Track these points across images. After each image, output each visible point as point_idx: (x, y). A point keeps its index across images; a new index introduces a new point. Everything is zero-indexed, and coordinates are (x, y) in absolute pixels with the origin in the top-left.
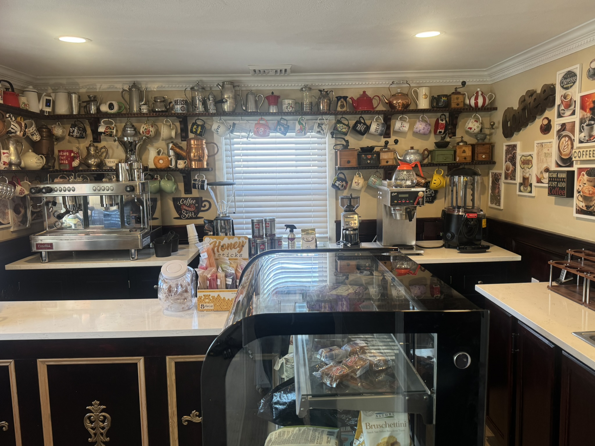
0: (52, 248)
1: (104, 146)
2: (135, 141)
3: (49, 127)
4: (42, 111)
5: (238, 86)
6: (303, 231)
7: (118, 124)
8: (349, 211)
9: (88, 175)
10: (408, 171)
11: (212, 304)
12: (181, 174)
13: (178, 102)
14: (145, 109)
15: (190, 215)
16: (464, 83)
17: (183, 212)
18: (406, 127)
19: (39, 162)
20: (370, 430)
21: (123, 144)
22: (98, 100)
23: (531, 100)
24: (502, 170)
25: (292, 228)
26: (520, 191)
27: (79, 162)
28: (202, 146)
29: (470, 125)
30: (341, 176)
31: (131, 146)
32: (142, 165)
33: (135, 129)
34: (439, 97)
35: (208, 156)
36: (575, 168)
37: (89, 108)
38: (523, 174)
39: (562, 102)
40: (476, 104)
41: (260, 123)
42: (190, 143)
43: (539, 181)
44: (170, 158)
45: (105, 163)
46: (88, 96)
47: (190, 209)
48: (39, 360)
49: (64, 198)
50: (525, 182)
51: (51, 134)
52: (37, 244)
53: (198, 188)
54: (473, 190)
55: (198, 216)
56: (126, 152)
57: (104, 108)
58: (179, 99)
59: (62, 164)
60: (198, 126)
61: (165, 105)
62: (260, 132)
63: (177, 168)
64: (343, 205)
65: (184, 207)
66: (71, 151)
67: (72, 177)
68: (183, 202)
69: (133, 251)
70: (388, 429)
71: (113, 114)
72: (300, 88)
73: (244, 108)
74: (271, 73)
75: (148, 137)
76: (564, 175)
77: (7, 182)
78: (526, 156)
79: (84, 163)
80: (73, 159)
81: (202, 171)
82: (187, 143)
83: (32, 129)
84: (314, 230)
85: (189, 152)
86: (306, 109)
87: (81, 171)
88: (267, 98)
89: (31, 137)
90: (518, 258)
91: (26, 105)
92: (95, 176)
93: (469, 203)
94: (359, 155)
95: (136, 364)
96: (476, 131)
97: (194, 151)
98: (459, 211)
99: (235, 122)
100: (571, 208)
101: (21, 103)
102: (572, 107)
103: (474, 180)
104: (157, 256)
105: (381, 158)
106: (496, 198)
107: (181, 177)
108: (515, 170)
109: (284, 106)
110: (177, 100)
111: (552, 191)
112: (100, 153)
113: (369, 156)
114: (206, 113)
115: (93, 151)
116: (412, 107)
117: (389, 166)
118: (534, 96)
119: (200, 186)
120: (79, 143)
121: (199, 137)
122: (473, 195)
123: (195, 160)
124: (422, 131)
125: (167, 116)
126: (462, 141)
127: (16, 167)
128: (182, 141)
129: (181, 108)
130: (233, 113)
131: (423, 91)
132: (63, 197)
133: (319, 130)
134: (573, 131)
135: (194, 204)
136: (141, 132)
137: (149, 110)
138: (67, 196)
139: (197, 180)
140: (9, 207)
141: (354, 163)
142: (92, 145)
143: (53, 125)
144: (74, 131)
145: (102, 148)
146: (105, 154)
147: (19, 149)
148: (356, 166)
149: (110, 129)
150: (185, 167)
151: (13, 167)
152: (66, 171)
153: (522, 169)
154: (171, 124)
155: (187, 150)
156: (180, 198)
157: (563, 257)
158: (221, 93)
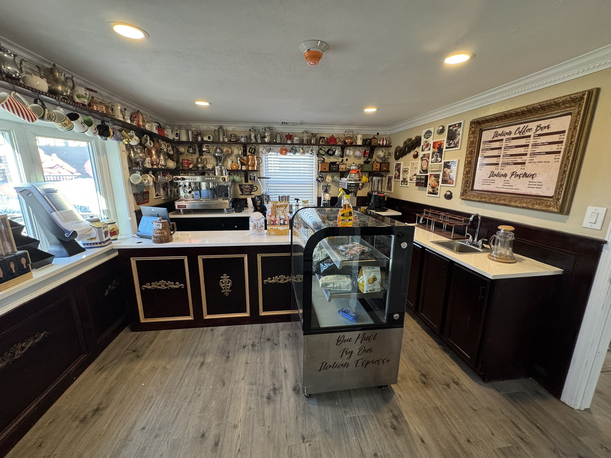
0: (186, 207)
2: (221, 156)
3: (177, 147)
4: (174, 139)
5: (272, 130)
6: (303, 201)
7: (212, 147)
8: (325, 192)
9: (198, 172)
10: (355, 174)
11: (274, 232)
13: (243, 137)
14: (226, 140)
15: (247, 193)
16: (378, 134)
17: (244, 192)
18: (352, 153)
19: (173, 165)
20: (366, 273)
21: (215, 157)
22: (202, 135)
23: (410, 143)
24: (393, 174)
25: (298, 200)
26: (402, 184)
27: (193, 165)
28: (254, 159)
29: (380, 154)
30: (321, 175)
31: (219, 158)
32: (226, 168)
33: (221, 150)
34: (367, 139)
35: (257, 164)
36: (428, 174)
37: (198, 139)
39: (424, 144)
40: (383, 143)
41: (283, 148)
42: (249, 157)
43: (411, 180)
44: (238, 165)
45: (206, 167)
46: (197, 132)
47: (247, 190)
48: (199, 256)
50: (405, 181)
51: (178, 151)
52: (178, 206)
53: (252, 180)
54: (382, 183)
55: (251, 194)
56: (217, 161)
57: (206, 139)
58: (243, 135)
59: (184, 166)
60: (252, 149)
61: (236, 138)
62: (283, 153)
63: (242, 170)
64: (323, 189)
65: (245, 189)
66: (188, 160)
68: (244, 186)
69: (225, 210)
70: (373, 273)
71: (210, 142)
72: (302, 132)
73: (275, 141)
74: (290, 124)
75: (227, 154)
76: (424, 177)
77: (162, 175)
78: (405, 169)
79: (196, 166)
80: (190, 164)
81: (254, 171)
82: (247, 157)
83: (170, 148)
84: (308, 201)
85: (248, 161)
86: (305, 142)
87: (194, 170)
88: (286, 136)
89: (169, 152)
90: (400, 214)
91: (167, 136)
92: (201, 172)
93: (380, 190)
94: (330, 166)
95: (243, 258)
96: (382, 157)
97: (250, 161)
98: (375, 193)
99: (271, 147)
100: (425, 192)
101: (165, 134)
102: (429, 147)
103: (382, 179)
104: (236, 212)
105: (339, 168)
106: (389, 188)
107: (243, 174)
108: (400, 175)
109: (294, 141)
111: (417, 184)
112: (203, 161)
113: (334, 166)
114: (256, 143)
115: (200, 160)
116: (354, 144)
117: (343, 171)
118: (411, 141)
120: (192, 156)
122: (382, 186)
123: (251, 166)
124: (358, 156)
125: (237, 144)
126: (376, 161)
127: (165, 167)
128: (244, 156)
129: (244, 139)
130: (269, 143)
131: (359, 137)
132: (190, 183)
133: (311, 153)
134: (428, 158)
135: (250, 188)
136: (224, 151)
137: (228, 141)
138: (192, 182)
139: (251, 176)
140: (161, 187)
141: (327, 169)
142: (199, 157)
143: (179, 146)
144: (190, 150)
145: (204, 159)
146: (205, 162)
147: (165, 158)
148: (328, 171)
149: (209, 149)
150: (246, 169)
151: (163, 167)
152: (187, 170)
153: (403, 174)
154: (239, 148)
156: (242, 185)
157: (421, 213)
158: (264, 133)
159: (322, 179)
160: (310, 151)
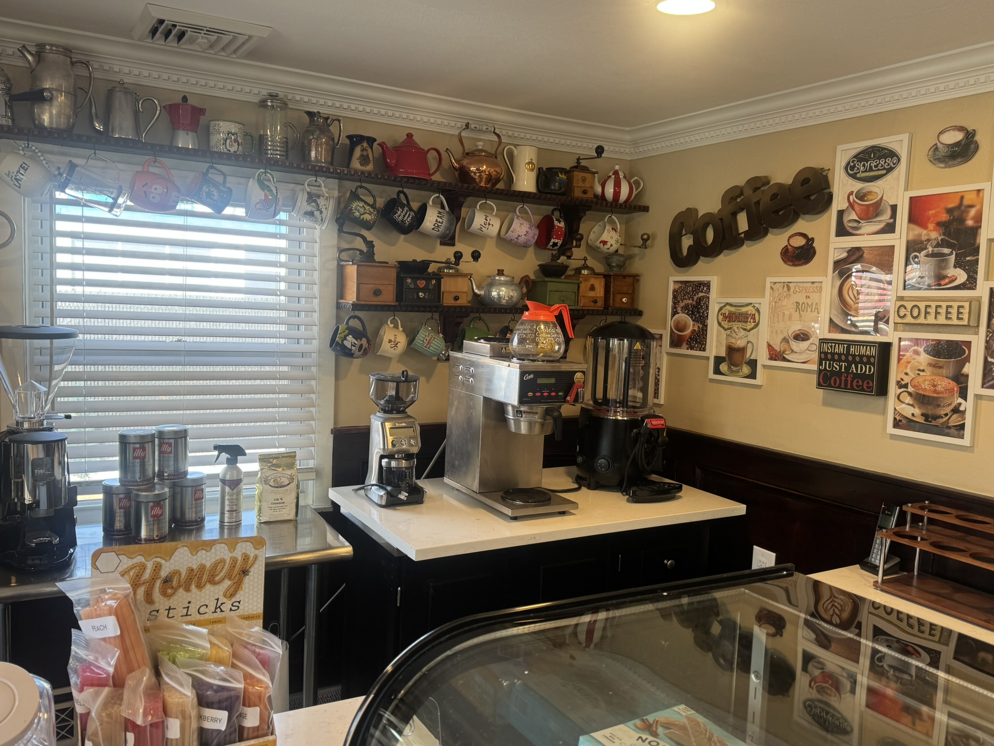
8: (392, 411)
16: (600, 150)
18: (494, 226)
23: (760, 196)
24: (664, 328)
25: (234, 452)
34: (552, 171)
38: (727, 339)
39: (851, 206)
40: (617, 194)
41: (150, 171)
43: (775, 355)
50: (736, 358)
54: (645, 368)
62: (151, 196)
73: (98, 126)
76: (873, 351)
78: (736, 306)
86: (273, 152)
88: (170, 108)
90: (739, 509)
94: (400, 281)
96: (611, 250)
102: (886, 217)
105: (442, 290)
108: (703, 330)
109: (216, 138)
111: (827, 380)
113: (422, 283)
116: (503, 185)
117: (461, 307)
118: (770, 189)
122: (645, 379)
124: (522, 239)
126: (585, 267)
130: (65, 137)
131: (526, 157)
133: (309, 208)
134: (885, 265)
141: (388, 296)
148: (393, 304)
153: (725, 330)
158: (33, 73)
159: (364, 341)
160: (302, 198)
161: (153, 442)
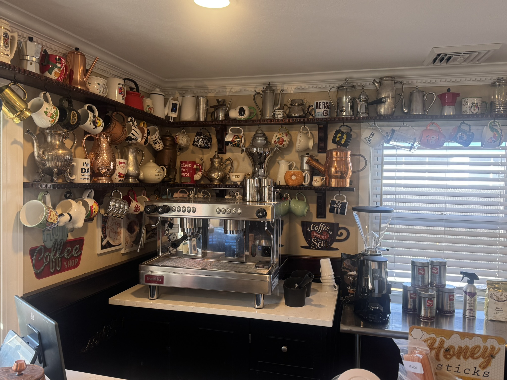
0: (162, 282)
1: (230, 158)
2: (265, 152)
4: (167, 117)
5: (401, 82)
6: (490, 284)
7: (246, 133)
9: (210, 191)
12: (316, 194)
13: (320, 105)
14: (279, 115)
15: (322, 245)
17: (314, 240)
19: (159, 174)
21: (251, 154)
22: (227, 106)
25: (472, 277)
27: (201, 175)
28: (346, 159)
31: (260, 158)
32: (273, 181)
33: (266, 139)
35: (352, 172)
37: (217, 115)
41: (430, 129)
42: (332, 155)
44: (304, 174)
45: (229, 178)
46: (217, 100)
47: (322, 237)
49: (182, 220)
52: (147, 276)
53: (337, 213)
55: (332, 246)
56: (254, 165)
57: (234, 114)
58: (321, 101)
59: (183, 176)
60: (343, 134)
61: (303, 109)
62: (430, 141)
63: (312, 186)
65: (315, 234)
66: (194, 163)
67: (193, 192)
68: (314, 227)
71: (243, 121)
73: (405, 110)
74: (459, 60)
75: (279, 148)
77: (121, 198)
79: (207, 176)
80: (195, 171)
81: (343, 191)
82: (327, 156)
83: (155, 137)
85: (329, 165)
86: (499, 110)
87: (203, 186)
88: (441, 96)
89: (153, 145)
91: (151, 109)
92: (217, 191)
97: (335, 165)
99: (395, 128)
101: (145, 107)
107: (314, 197)
109: (466, 107)
110: (320, 103)
112: (224, 166)
114: (354, 118)
115: (218, 163)
119: (339, 209)
120: (203, 154)
121: (342, 147)
123: (335, 177)
125: (304, 123)
127: (134, 180)
128: (319, 152)
129: (323, 112)
132: (181, 218)
135: (328, 232)
136: (273, 142)
137: (284, 116)
138: (186, 218)
139: (335, 201)
140: (122, 225)
142: (217, 156)
143: (177, 133)
144: (199, 140)
145: (227, 160)
146: (229, 167)
147: (139, 158)
149: (238, 138)
150: (322, 185)
151: (131, 180)
152: (187, 185)
154: (308, 132)
155: (325, 164)
156: (311, 223)
158: (378, 91)
161: (428, 266)
